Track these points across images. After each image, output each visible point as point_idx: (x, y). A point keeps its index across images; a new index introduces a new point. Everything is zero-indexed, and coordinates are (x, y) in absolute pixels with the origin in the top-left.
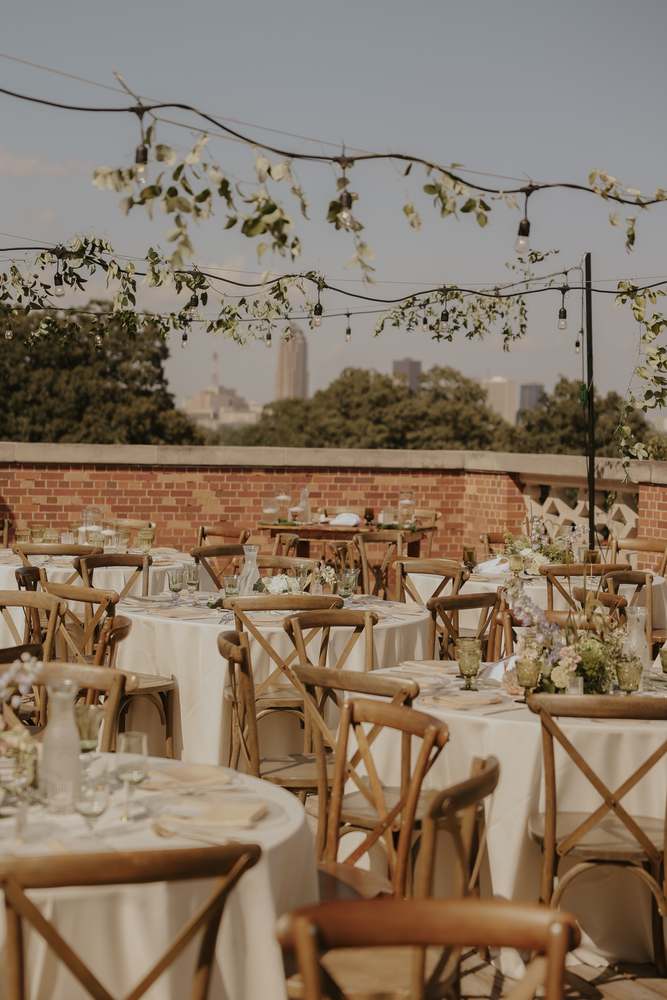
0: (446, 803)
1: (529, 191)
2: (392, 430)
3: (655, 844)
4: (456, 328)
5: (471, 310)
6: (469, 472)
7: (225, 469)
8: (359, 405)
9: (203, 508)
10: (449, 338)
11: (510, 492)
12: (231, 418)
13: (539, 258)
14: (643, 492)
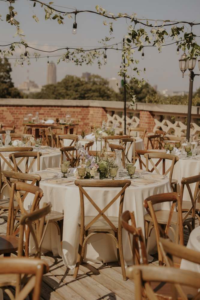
0: (27, 219)
1: (76, 13)
2: (81, 94)
3: (115, 226)
4: (83, 62)
5: (88, 56)
6: (91, 107)
7: (13, 106)
8: (71, 86)
9: (7, 118)
10: (81, 65)
11: (103, 113)
12: (33, 90)
13: (108, 39)
14: (141, 113)
